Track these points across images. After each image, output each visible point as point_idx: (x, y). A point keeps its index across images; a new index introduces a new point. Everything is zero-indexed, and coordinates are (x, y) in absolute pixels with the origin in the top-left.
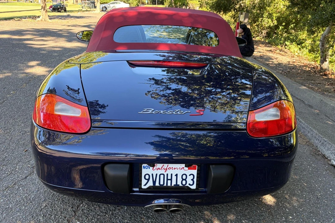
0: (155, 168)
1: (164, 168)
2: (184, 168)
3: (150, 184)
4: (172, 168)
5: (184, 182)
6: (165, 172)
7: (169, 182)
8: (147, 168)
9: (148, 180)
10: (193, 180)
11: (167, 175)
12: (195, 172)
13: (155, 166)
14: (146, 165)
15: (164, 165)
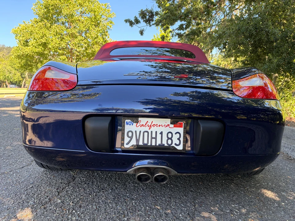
0: (138, 124)
1: (148, 125)
2: (169, 125)
3: (134, 142)
4: (157, 125)
5: (170, 142)
6: (149, 129)
7: (154, 140)
8: (130, 124)
9: (131, 138)
10: (179, 139)
11: (152, 132)
12: (181, 130)
13: (139, 122)
14: (129, 121)
15: (148, 122)
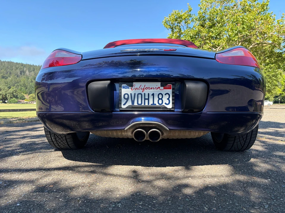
0: (133, 88)
1: (142, 88)
2: (159, 87)
3: (129, 103)
4: (149, 87)
5: (160, 102)
6: (143, 92)
7: (147, 101)
8: (126, 88)
9: (127, 99)
10: (168, 99)
11: (145, 94)
12: (170, 91)
13: (134, 86)
14: (125, 85)
15: (141, 85)
